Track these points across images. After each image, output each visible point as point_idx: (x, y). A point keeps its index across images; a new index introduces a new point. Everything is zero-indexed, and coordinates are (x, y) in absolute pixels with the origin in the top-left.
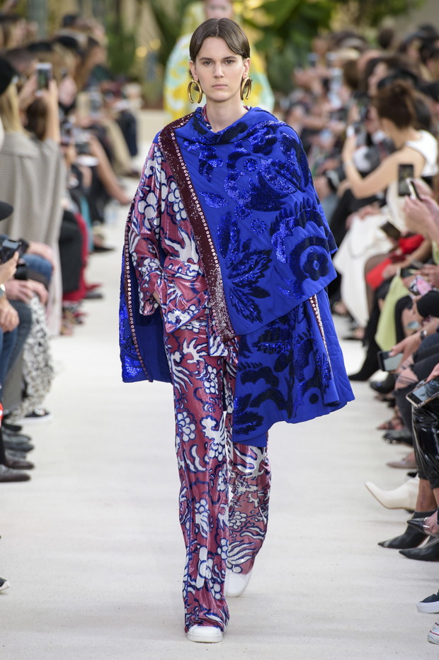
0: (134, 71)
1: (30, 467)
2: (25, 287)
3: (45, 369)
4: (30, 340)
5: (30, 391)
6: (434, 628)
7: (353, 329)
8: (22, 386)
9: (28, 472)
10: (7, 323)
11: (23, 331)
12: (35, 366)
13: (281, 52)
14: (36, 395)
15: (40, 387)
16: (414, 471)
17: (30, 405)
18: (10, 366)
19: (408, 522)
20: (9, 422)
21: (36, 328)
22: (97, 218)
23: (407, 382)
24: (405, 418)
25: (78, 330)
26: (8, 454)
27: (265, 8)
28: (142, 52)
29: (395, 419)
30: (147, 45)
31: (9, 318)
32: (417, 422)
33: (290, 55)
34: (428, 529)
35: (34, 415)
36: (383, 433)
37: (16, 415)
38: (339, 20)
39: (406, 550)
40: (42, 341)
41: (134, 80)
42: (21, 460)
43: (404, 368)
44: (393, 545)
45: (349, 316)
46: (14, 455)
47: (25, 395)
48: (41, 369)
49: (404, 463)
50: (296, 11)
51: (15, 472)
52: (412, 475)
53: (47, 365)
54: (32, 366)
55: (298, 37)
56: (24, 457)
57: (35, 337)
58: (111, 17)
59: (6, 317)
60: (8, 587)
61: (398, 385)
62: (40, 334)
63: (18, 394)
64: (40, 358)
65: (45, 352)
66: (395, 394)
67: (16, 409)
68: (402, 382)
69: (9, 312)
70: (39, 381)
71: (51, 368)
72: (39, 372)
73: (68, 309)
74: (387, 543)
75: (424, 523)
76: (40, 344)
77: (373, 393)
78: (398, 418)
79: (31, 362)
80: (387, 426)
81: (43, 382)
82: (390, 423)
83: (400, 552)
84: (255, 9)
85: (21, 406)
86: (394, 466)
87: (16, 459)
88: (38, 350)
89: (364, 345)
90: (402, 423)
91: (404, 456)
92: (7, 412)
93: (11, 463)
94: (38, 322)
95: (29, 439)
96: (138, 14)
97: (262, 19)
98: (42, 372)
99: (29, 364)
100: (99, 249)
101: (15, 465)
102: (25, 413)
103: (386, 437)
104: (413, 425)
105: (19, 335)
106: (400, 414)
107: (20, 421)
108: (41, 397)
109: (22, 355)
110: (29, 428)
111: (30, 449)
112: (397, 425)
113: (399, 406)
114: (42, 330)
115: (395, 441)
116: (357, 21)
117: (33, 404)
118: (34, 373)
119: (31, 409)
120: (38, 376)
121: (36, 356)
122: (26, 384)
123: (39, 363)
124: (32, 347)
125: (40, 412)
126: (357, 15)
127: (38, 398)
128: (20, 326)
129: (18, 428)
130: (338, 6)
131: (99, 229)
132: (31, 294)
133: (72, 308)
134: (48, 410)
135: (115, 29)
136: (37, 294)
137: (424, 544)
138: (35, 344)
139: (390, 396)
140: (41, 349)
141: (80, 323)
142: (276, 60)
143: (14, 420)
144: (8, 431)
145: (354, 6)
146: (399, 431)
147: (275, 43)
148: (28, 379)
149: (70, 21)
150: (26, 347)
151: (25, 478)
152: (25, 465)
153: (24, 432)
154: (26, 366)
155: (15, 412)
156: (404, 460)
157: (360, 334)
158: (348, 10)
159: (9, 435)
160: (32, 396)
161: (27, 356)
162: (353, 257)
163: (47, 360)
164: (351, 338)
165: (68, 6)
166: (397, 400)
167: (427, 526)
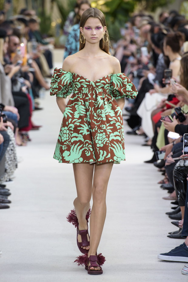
0: (50, 32)
1: (10, 202)
3: (14, 160)
4: (8, 149)
5: (8, 170)
6: (184, 268)
7: (147, 141)
9: (8, 205)
11: (6, 145)
12: (10, 159)
13: (113, 23)
14: (10, 172)
15: (12, 168)
16: (174, 201)
17: (8, 176)
19: (172, 223)
21: (11, 143)
22: (36, 95)
23: (170, 162)
24: (170, 179)
25: (29, 143)
27: (106, 4)
28: (54, 24)
29: (165, 179)
30: (56, 21)
33: (117, 24)
35: (10, 180)
36: (160, 185)
37: (2, 180)
38: (138, 8)
40: (13, 148)
41: (50, 36)
42: (6, 199)
43: (169, 157)
46: (2, 197)
48: (12, 160)
49: (169, 198)
50: (119, 5)
51: (3, 205)
53: (14, 159)
54: (9, 159)
55: (121, 17)
57: (10, 147)
58: (40, 9)
61: (166, 164)
62: (12, 146)
63: (4, 170)
64: (12, 156)
65: (14, 153)
66: (165, 167)
67: (2, 178)
68: (168, 162)
70: (11, 166)
72: (12, 162)
73: (25, 134)
75: (178, 222)
76: (12, 150)
77: (157, 169)
78: (166, 178)
79: (8, 157)
80: (162, 182)
82: (163, 181)
84: (102, 5)
86: (165, 199)
87: (3, 199)
88: (11, 152)
89: (152, 148)
90: (168, 181)
94: (12, 140)
95: (9, 190)
96: (52, 8)
97: (105, 9)
98: (13, 162)
99: (7, 159)
100: (37, 109)
101: (3, 202)
102: (6, 179)
103: (162, 187)
105: (4, 146)
106: (167, 177)
107: (4, 183)
108: (13, 172)
109: (5, 155)
110: (9, 186)
111: (9, 194)
112: (166, 182)
113: (167, 173)
114: (13, 144)
116: (146, 9)
117: (9, 176)
119: (8, 178)
120: (11, 163)
121: (10, 155)
126: (145, 7)
127: (11, 173)
128: (4, 142)
129: (4, 186)
130: (137, 3)
131: (37, 100)
133: (26, 134)
135: (42, 14)
138: (10, 150)
139: (163, 169)
140: (12, 152)
141: (29, 140)
142: (111, 27)
143: (1, 183)
145: (144, 3)
146: (167, 185)
147: (111, 19)
149: (23, 12)
150: (7, 151)
151: (7, 207)
152: (7, 201)
153: (7, 187)
157: (150, 143)
158: (142, 4)
159: (0, 189)
160: (9, 172)
163: (15, 156)
164: (146, 145)
165: (22, 5)
166: (166, 171)
167: (180, 224)
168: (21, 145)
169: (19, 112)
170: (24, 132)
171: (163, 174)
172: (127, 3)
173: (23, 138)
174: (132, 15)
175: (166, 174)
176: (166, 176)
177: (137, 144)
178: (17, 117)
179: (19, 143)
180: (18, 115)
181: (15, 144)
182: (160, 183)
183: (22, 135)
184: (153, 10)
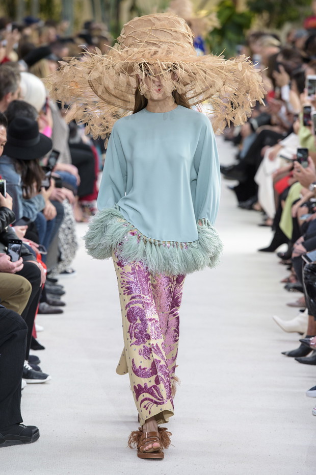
1: (63, 304)
2: (59, 192)
3: (72, 244)
4: (63, 226)
5: (63, 257)
7: (266, 220)
8: (58, 254)
9: (61, 308)
10: (49, 215)
11: (59, 220)
12: (66, 241)
13: (220, 44)
14: (66, 260)
15: (69, 255)
16: (303, 308)
18: (51, 241)
19: (300, 341)
20: (50, 276)
21: (67, 218)
24: (298, 277)
26: (49, 296)
29: (291, 276)
31: (50, 211)
32: (306, 278)
33: (226, 46)
34: (312, 345)
35: (65, 272)
36: (284, 285)
37: (53, 273)
38: (257, 25)
39: (299, 358)
40: (70, 226)
42: (58, 300)
43: (298, 244)
44: (291, 355)
45: (263, 211)
46: (53, 298)
47: (60, 260)
48: (69, 244)
49: (297, 304)
50: (229, 19)
51: (54, 308)
52: (303, 311)
53: (73, 241)
54: (64, 242)
55: (231, 35)
56: (60, 299)
57: (66, 223)
58: (113, 22)
59: (48, 211)
60: (50, 380)
61: (294, 255)
62: (69, 222)
63: (55, 259)
64: (69, 237)
65: (72, 233)
66: (292, 260)
67: (54, 269)
68: (296, 253)
69: (50, 209)
70: (68, 251)
71: (76, 243)
72: (68, 246)
73: (86, 206)
74: (287, 353)
75: (309, 341)
76: (69, 228)
77: (279, 260)
78: (293, 275)
79: (63, 239)
80: (287, 280)
81: (70, 252)
83: (296, 359)
85: (57, 268)
86: (291, 305)
87: (55, 300)
88: (67, 232)
89: (273, 230)
90: (296, 279)
91: (297, 299)
92: (49, 270)
93: (51, 302)
94: (68, 214)
95: (62, 287)
98: (70, 246)
99: (62, 241)
101: (54, 304)
102: (60, 271)
103: (287, 288)
104: (303, 280)
105: (56, 222)
106: (295, 273)
107: (57, 276)
108: (70, 261)
109: (58, 235)
110: (62, 281)
111: (62, 293)
112: (293, 280)
113: (295, 268)
114: (70, 219)
115: (292, 290)
116: (268, 25)
117: (64, 266)
118: (65, 246)
119: (63, 269)
120: (68, 248)
121: (67, 235)
122: (60, 253)
123: (68, 240)
124: (64, 230)
125: (70, 271)
126: (268, 21)
127: (68, 262)
128: (57, 217)
129: (55, 281)
130: (256, 15)
132: (63, 196)
133: (89, 206)
134: (75, 269)
135: (116, 30)
136: (67, 197)
137: (310, 355)
138: (66, 228)
139: (289, 261)
140: (70, 231)
143: (53, 276)
144: (49, 283)
145: (266, 16)
146: (294, 283)
147: (216, 39)
148: (62, 250)
149: (88, 25)
150: (60, 230)
151: (60, 312)
152: (60, 303)
153: (60, 283)
154: (60, 242)
155: (53, 271)
156: (297, 302)
157: (270, 222)
158: (262, 17)
159: (50, 285)
160: (64, 261)
161: (61, 236)
162: (266, 175)
163: (73, 239)
164: (264, 225)
165: (86, 16)
166: (293, 265)
167: (312, 343)
168: (81, 221)
169: (80, 173)
170: (85, 203)
171: (289, 269)
172: (242, 15)
173: (84, 211)
174: (248, 33)
175: (293, 269)
176: (293, 272)
177: (251, 223)
178: (76, 180)
179: (79, 218)
180: (78, 178)
181: (73, 219)
182: (284, 281)
183: (83, 207)
184: (279, 26)
